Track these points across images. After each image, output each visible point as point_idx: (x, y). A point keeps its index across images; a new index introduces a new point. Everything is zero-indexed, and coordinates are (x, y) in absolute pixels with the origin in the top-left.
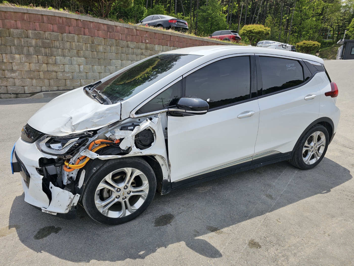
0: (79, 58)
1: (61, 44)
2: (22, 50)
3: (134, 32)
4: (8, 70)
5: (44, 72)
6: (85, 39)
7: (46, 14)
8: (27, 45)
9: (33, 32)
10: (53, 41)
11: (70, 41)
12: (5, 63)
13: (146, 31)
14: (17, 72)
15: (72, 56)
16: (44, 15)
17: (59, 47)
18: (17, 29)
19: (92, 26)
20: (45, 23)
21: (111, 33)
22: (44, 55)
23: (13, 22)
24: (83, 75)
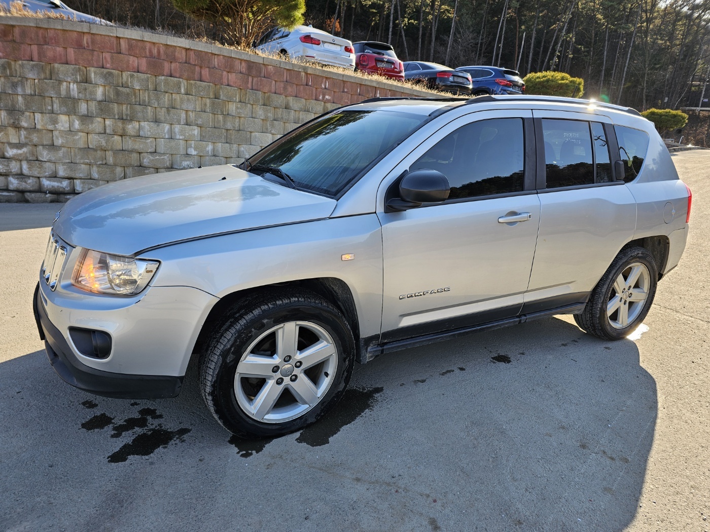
0: (187, 126)
1: (152, 98)
2: (74, 107)
3: (302, 77)
4: (43, 145)
5: (116, 152)
6: (200, 89)
7: (125, 37)
8: (85, 97)
9: (98, 70)
11: (171, 92)
12: (39, 131)
13: (327, 78)
14: (61, 149)
15: (173, 123)
16: (123, 38)
17: (149, 102)
18: (67, 64)
19: (216, 63)
20: (122, 54)
21: (255, 79)
22: (117, 117)
23: (59, 49)
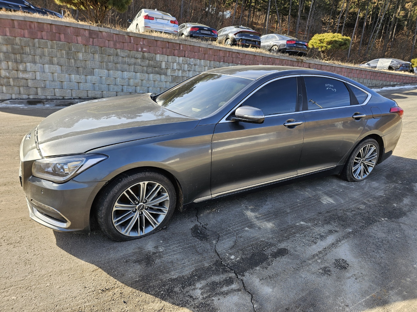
0: (52, 65)
1: (31, 51)
3: (126, 38)
5: (14, 79)
6: (59, 45)
9: (3, 37)
10: (24, 47)
11: (42, 47)
13: (144, 38)
15: (44, 64)
16: (15, 20)
17: (30, 53)
19: (69, 31)
20: (15, 28)
21: (95, 40)
22: (14, 61)
24: (56, 84)
